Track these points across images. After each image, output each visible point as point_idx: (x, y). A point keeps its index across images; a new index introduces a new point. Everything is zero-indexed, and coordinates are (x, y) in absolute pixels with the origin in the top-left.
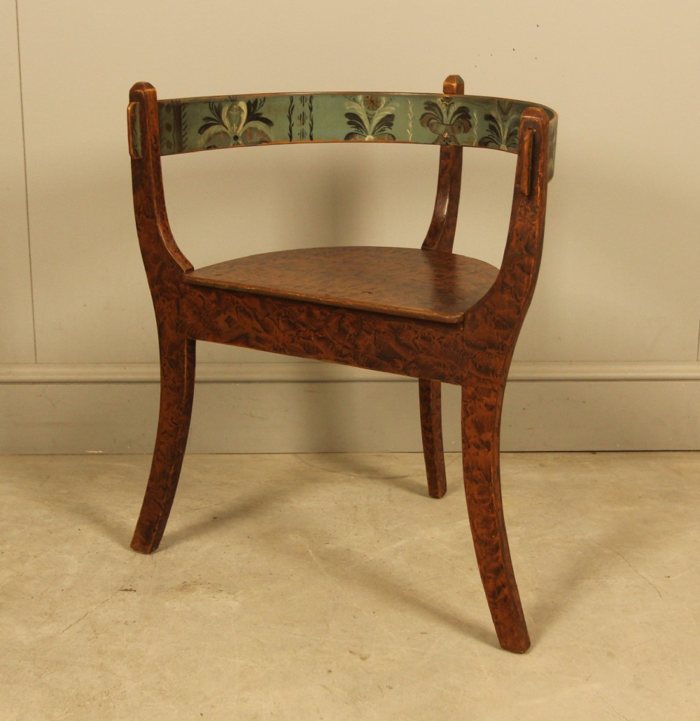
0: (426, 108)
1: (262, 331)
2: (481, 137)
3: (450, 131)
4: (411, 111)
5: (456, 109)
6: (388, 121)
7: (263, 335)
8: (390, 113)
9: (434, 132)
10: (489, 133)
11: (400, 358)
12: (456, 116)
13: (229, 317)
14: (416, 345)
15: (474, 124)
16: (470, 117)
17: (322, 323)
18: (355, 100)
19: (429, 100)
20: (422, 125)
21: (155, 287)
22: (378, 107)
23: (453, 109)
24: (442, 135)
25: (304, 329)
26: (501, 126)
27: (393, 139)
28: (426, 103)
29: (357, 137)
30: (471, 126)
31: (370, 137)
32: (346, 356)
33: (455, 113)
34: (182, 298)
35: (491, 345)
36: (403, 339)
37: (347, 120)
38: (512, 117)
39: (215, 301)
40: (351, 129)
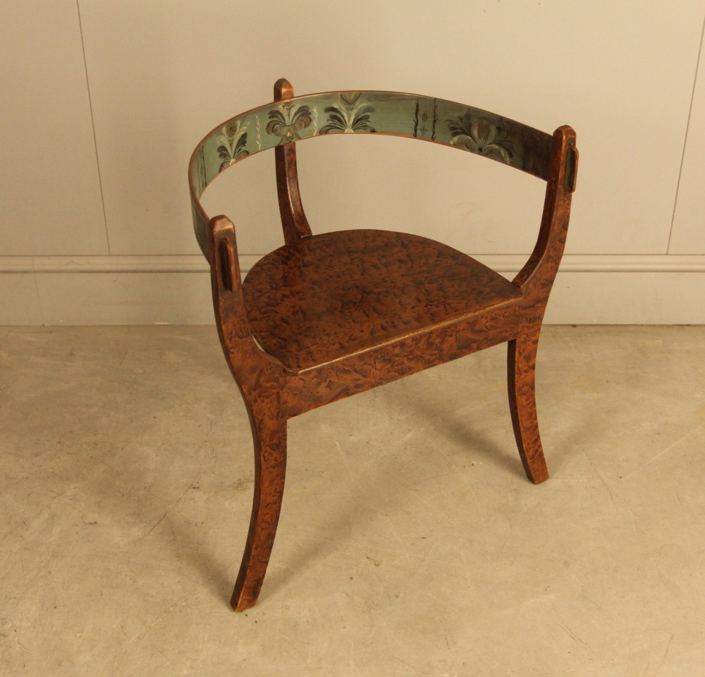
0: (270, 118)
1: (361, 377)
2: (321, 127)
3: (292, 130)
4: (259, 124)
5: (296, 110)
6: (243, 141)
7: (363, 380)
8: (244, 133)
9: (278, 135)
10: (331, 122)
11: (475, 342)
12: (297, 116)
13: (330, 381)
14: (486, 327)
15: (314, 118)
16: (310, 114)
17: (413, 347)
18: (222, 134)
19: (272, 110)
20: (268, 133)
21: (253, 394)
22: (235, 131)
23: (294, 111)
24: (285, 136)
25: (397, 359)
26: (345, 115)
27: (247, 153)
28: (269, 114)
29: (225, 165)
30: (311, 120)
31: (233, 160)
32: (434, 360)
33: (295, 114)
34: (282, 390)
35: (538, 301)
36: (477, 327)
37: (219, 154)
38: (361, 105)
39: (315, 376)
40: (221, 161)
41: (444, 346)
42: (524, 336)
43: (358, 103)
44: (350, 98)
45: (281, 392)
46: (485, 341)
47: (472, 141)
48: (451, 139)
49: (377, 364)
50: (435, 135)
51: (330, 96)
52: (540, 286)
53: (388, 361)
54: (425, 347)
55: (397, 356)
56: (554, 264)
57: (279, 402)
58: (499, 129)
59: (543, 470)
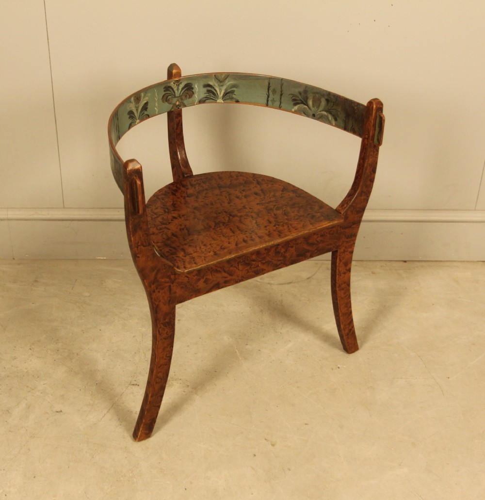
0: (165, 91)
1: (228, 276)
2: (201, 98)
3: (180, 100)
4: (157, 96)
5: (183, 86)
6: (145, 107)
7: (230, 278)
8: (146, 102)
9: (170, 104)
10: (208, 95)
11: (308, 251)
12: (186, 89)
13: (206, 278)
15: (196, 92)
16: (193, 88)
17: (265, 255)
18: (131, 102)
19: (166, 85)
20: (163, 102)
21: (153, 286)
22: (140, 100)
23: (181, 86)
24: (175, 104)
26: (218, 89)
27: (148, 116)
28: (164, 88)
29: (133, 124)
30: (193, 93)
32: (280, 264)
33: (183, 89)
35: (354, 224)
36: (310, 241)
37: (129, 116)
38: (229, 83)
39: (196, 275)
40: (130, 121)
41: (287, 254)
42: (344, 248)
43: (227, 81)
44: (220, 78)
45: (172, 285)
46: (316, 251)
47: (308, 109)
48: (293, 108)
49: (240, 266)
50: (282, 105)
51: (206, 76)
52: (356, 213)
53: (248, 264)
54: (274, 255)
55: (254, 261)
56: (365, 197)
57: (170, 293)
58: (327, 100)
59: (355, 344)
